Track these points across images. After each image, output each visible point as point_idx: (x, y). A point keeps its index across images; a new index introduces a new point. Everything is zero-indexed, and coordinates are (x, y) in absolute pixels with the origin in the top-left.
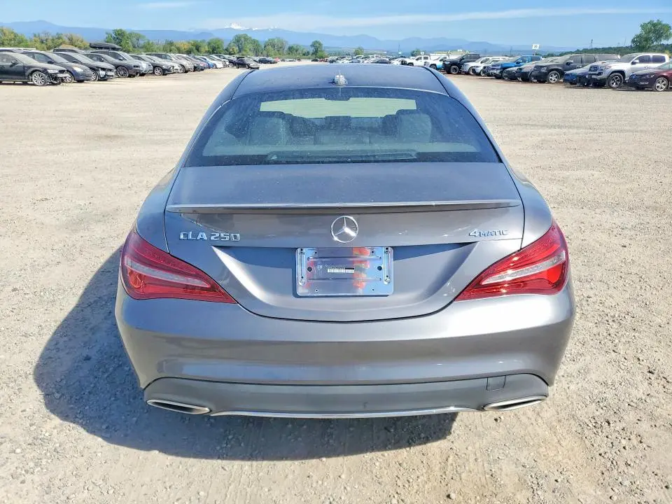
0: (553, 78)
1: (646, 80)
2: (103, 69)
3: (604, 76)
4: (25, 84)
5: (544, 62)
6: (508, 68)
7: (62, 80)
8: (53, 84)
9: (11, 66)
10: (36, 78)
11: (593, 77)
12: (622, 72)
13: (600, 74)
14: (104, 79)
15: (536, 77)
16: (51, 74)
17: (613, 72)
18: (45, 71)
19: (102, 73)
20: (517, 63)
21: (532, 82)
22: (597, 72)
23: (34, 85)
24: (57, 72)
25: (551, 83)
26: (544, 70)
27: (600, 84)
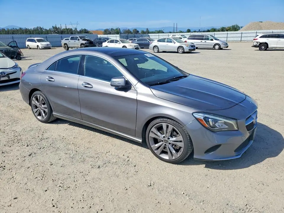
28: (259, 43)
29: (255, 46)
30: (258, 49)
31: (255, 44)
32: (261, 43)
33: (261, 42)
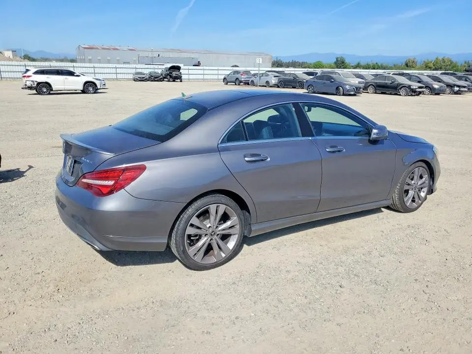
2: (459, 86)
4: (396, 94)
7: (420, 93)
8: (412, 95)
9: (391, 83)
10: (402, 92)
14: (457, 93)
16: (412, 89)
18: (409, 87)
19: (456, 89)
23: (400, 95)
24: (417, 87)
28: (36, 83)
29: (30, 88)
30: (34, 92)
31: (29, 84)
32: (39, 84)
33: (39, 81)
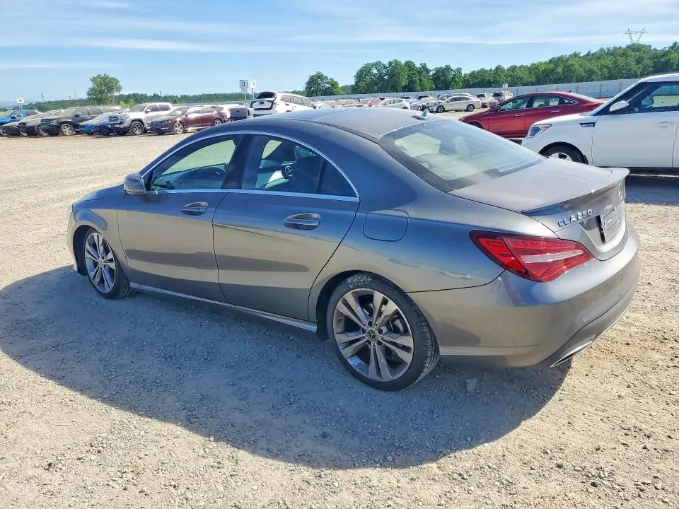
0: (67, 130)
1: (165, 126)
3: (126, 124)
5: (52, 115)
6: (5, 123)
11: (115, 126)
12: (140, 121)
13: (121, 123)
15: (45, 130)
17: (133, 121)
20: (12, 118)
21: (41, 136)
22: (119, 122)
25: (65, 135)
26: (54, 123)
27: (123, 132)
